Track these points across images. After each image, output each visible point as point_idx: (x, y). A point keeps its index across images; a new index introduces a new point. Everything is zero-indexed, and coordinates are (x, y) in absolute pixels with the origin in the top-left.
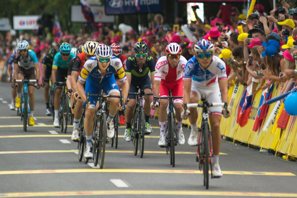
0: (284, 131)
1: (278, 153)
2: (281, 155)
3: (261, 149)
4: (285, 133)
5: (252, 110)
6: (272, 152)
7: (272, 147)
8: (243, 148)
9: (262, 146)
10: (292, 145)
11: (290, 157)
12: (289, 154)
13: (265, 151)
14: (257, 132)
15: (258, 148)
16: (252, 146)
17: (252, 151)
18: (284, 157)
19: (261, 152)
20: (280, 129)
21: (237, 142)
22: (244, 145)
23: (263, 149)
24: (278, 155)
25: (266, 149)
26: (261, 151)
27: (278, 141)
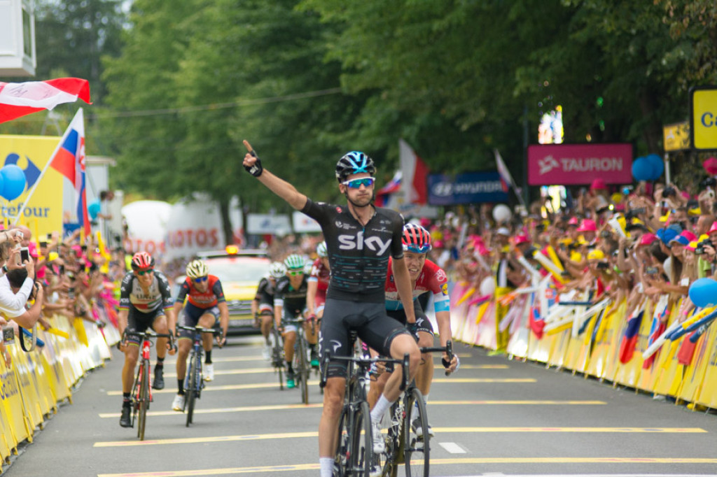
0: (688, 367)
1: (680, 400)
2: (686, 403)
3: (655, 395)
4: (690, 370)
5: (639, 339)
6: (671, 399)
7: (672, 392)
8: (630, 394)
9: (655, 391)
10: (701, 388)
11: (697, 406)
12: (696, 402)
13: (662, 397)
14: (649, 370)
15: (650, 394)
16: (641, 392)
17: (642, 398)
18: (689, 406)
19: (656, 400)
20: (681, 366)
21: (619, 385)
22: (632, 389)
23: (658, 394)
24: (681, 403)
25: (663, 395)
26: (655, 397)
27: (680, 383)
